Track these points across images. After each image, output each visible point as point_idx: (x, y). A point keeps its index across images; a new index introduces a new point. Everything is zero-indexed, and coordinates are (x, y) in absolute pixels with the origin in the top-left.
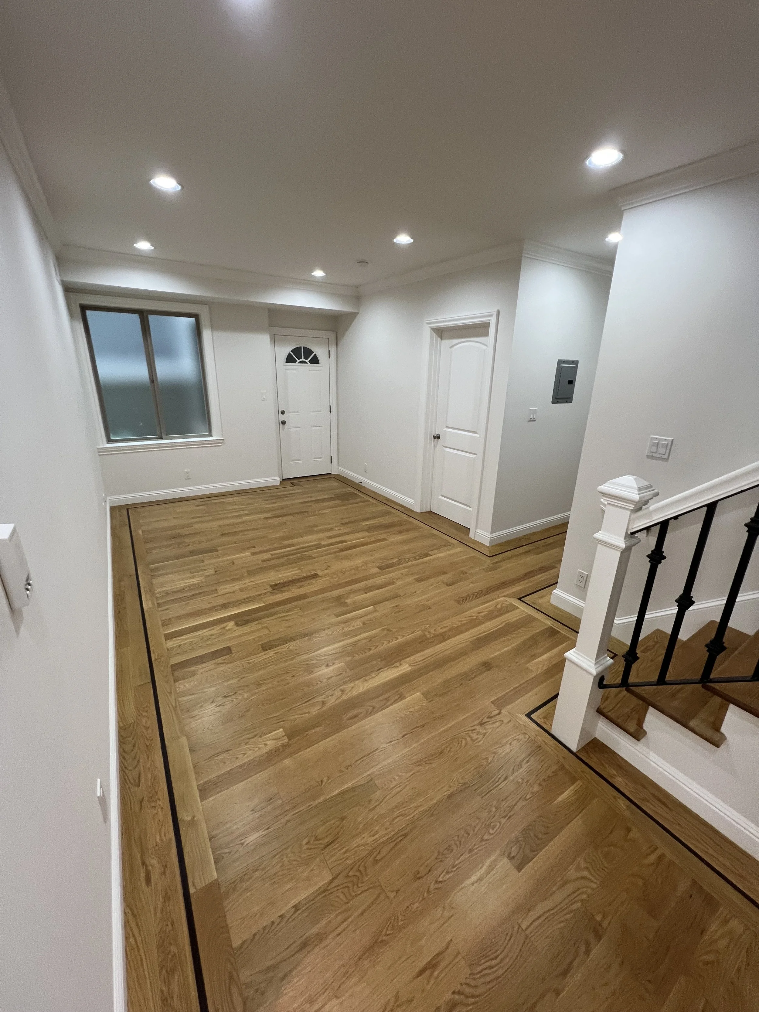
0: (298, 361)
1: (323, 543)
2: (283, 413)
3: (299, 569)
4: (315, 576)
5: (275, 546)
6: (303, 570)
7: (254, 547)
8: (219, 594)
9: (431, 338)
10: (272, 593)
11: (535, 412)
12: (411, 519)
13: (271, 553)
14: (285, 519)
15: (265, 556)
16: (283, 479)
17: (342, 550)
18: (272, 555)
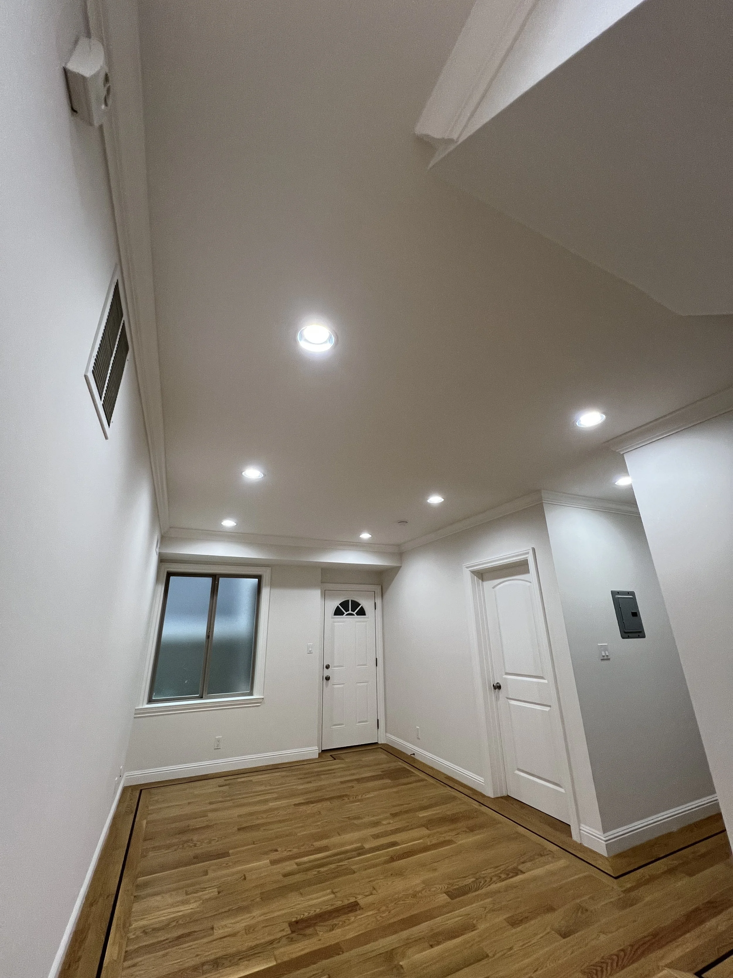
0: (346, 613)
1: (367, 846)
2: (328, 667)
3: (333, 893)
4: (354, 907)
5: (303, 849)
6: (338, 895)
7: (276, 851)
8: (214, 937)
9: (473, 581)
10: (291, 941)
11: (605, 648)
12: (484, 809)
13: (297, 860)
14: (319, 805)
15: (290, 866)
16: (322, 751)
17: (392, 859)
18: (297, 864)
